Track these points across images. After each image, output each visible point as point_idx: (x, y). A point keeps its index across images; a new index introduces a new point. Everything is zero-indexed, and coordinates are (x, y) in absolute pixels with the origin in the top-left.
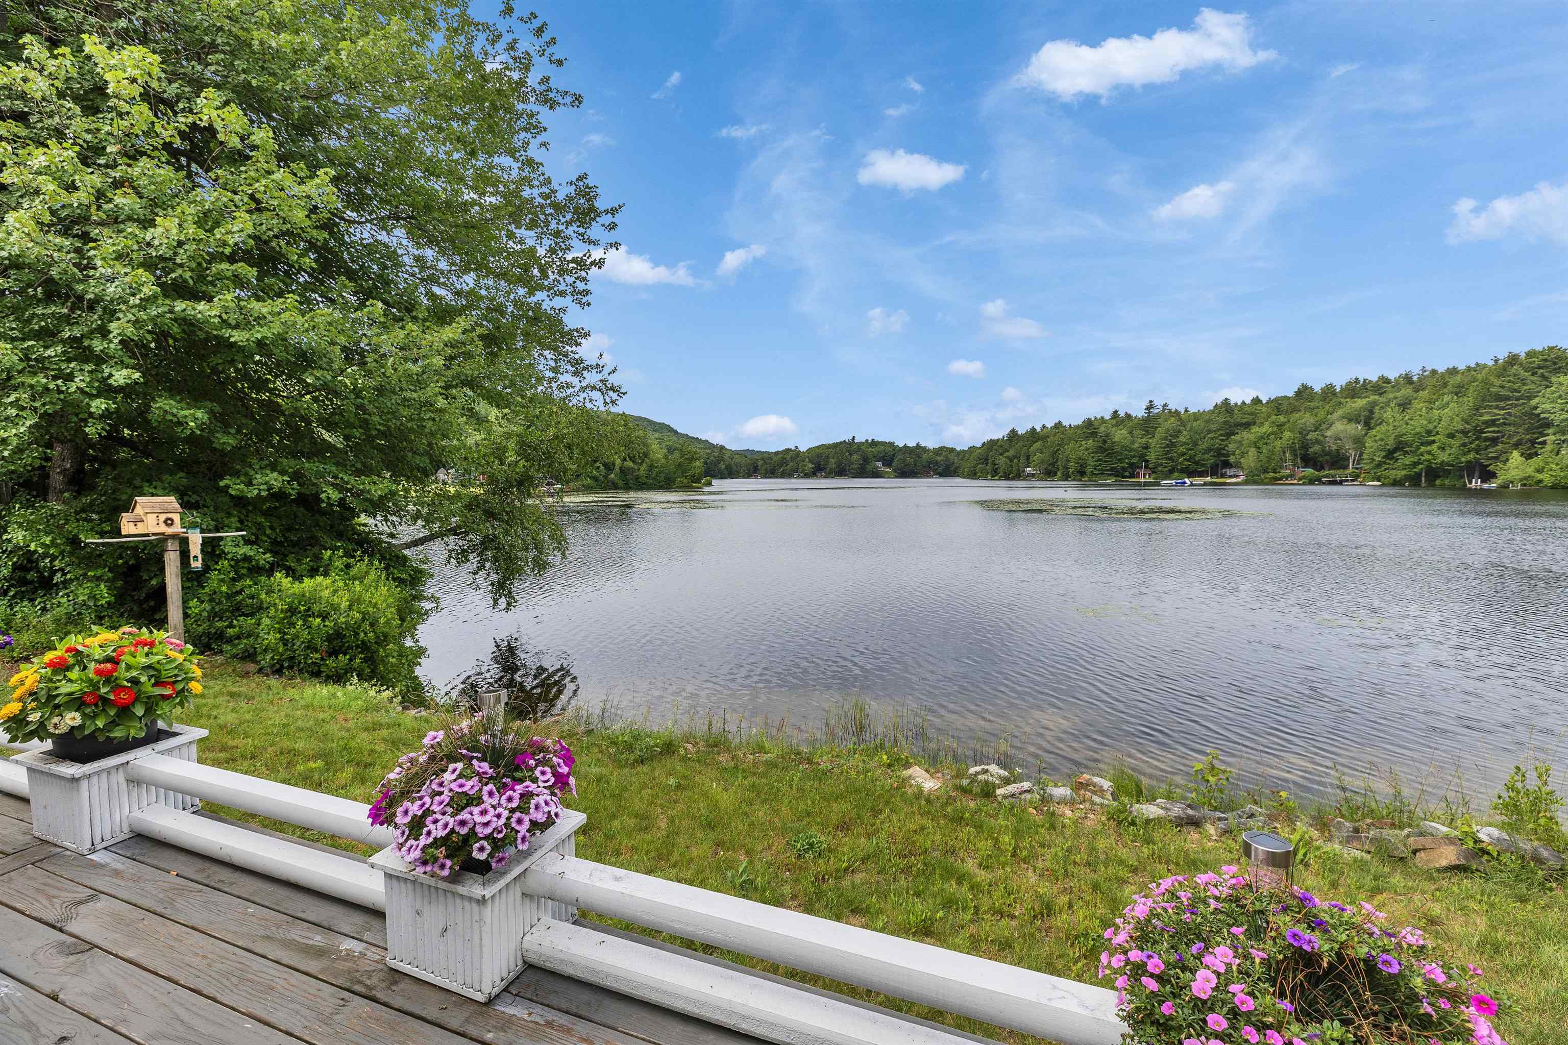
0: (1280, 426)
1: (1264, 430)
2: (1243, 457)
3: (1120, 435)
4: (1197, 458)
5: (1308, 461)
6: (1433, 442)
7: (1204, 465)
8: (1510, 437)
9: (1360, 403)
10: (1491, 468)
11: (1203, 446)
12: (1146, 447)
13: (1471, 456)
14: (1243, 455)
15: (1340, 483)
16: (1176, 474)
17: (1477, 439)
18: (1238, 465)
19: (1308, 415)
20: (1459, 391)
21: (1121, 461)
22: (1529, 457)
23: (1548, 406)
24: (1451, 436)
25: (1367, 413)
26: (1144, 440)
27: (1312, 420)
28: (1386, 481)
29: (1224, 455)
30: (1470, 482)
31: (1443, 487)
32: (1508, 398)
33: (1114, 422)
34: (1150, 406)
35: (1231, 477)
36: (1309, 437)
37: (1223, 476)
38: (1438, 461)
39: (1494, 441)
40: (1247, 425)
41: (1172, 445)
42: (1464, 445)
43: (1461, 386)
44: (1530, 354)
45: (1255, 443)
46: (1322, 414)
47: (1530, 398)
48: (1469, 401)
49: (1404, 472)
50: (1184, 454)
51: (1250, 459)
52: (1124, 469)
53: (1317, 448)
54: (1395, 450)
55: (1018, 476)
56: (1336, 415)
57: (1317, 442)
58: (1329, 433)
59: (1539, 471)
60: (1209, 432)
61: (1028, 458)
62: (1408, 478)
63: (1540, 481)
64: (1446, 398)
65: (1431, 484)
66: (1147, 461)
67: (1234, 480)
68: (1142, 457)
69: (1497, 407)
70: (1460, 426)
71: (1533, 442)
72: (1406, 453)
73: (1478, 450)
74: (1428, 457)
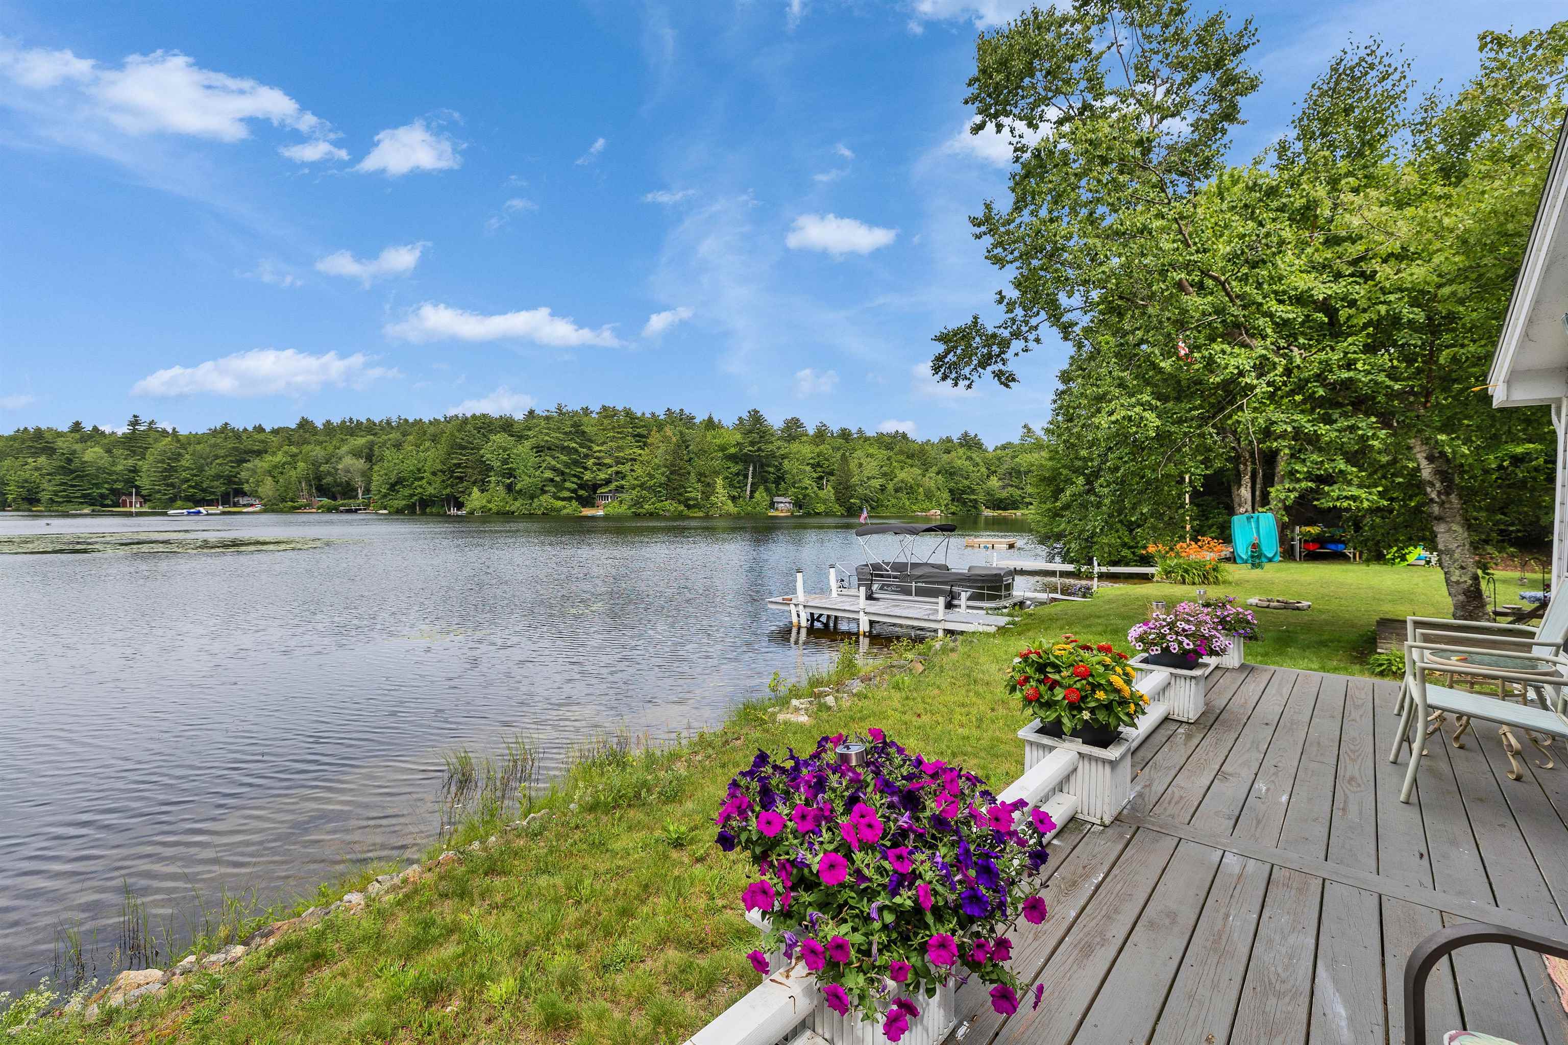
0: (294, 456)
1: (278, 460)
2: (258, 486)
3: (92, 454)
4: (204, 485)
5: (322, 490)
6: (423, 478)
7: (213, 493)
8: (471, 477)
9: (360, 441)
10: (461, 499)
11: (211, 471)
12: (135, 470)
13: (448, 490)
14: (258, 483)
15: (356, 511)
16: (179, 503)
17: (452, 477)
18: (254, 494)
19: (318, 448)
20: (435, 439)
21: (97, 485)
22: (482, 491)
23: (488, 456)
24: (434, 474)
25: (367, 450)
26: (130, 462)
27: (323, 453)
28: (392, 510)
29: (235, 483)
30: (449, 510)
31: (432, 514)
32: (464, 448)
33: (77, 436)
34: (135, 422)
35: (244, 506)
36: (321, 469)
37: (235, 505)
38: (427, 493)
39: (461, 479)
40: (259, 453)
41: (172, 469)
42: (443, 481)
43: (435, 436)
44: (474, 417)
45: (270, 472)
46: (330, 448)
47: (479, 449)
48: (443, 448)
49: (404, 502)
50: (188, 481)
51: (268, 488)
52: (102, 496)
53: (328, 480)
54: (396, 483)
56: (345, 449)
57: (329, 473)
58: (340, 466)
59: (489, 502)
60: (217, 457)
62: (407, 507)
63: (491, 509)
64: (427, 444)
65: (423, 513)
66: (137, 487)
67: (250, 509)
68: (130, 482)
69: (461, 454)
70: (440, 467)
71: (483, 481)
72: (404, 486)
73: (452, 486)
74: (420, 490)
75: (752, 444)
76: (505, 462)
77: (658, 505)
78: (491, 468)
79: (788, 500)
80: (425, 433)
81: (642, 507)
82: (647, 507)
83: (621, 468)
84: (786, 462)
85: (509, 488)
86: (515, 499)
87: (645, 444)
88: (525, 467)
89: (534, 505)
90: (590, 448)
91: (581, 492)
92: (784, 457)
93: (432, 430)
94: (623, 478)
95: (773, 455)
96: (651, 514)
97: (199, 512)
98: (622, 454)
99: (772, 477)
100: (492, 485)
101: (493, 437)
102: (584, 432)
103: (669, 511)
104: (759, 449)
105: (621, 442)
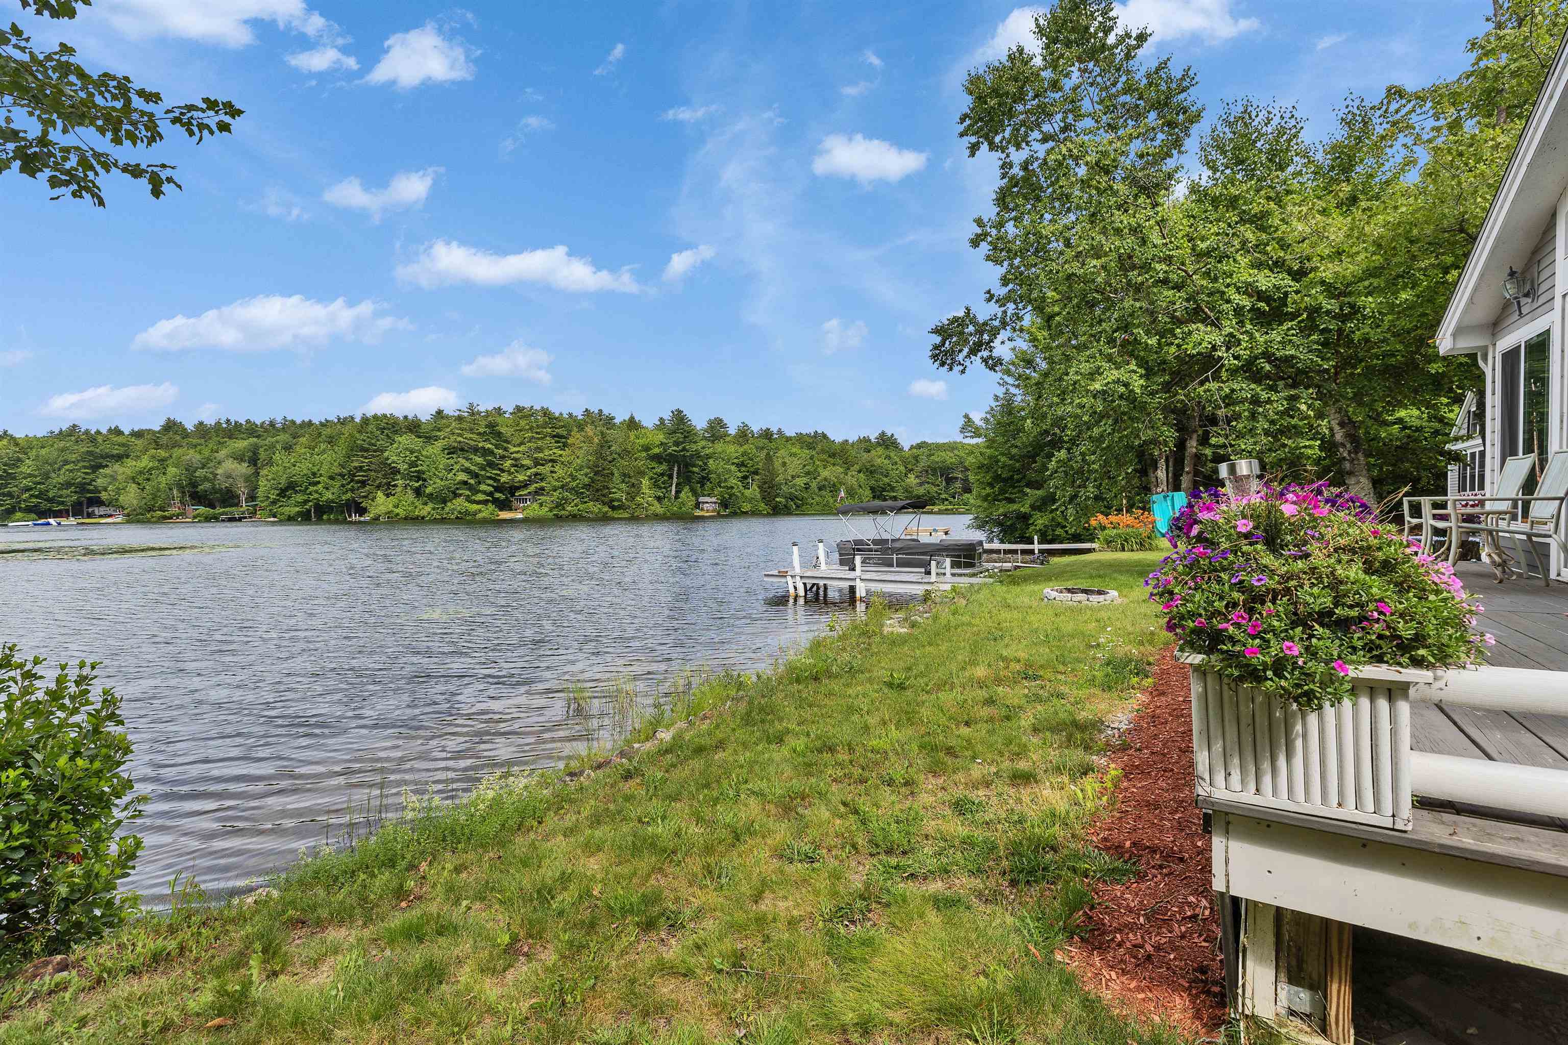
0: (162, 460)
1: (143, 465)
2: (119, 494)
4: (51, 494)
5: (199, 498)
6: (319, 482)
7: (63, 503)
8: (374, 480)
9: (241, 444)
10: (363, 505)
11: (59, 478)
13: (349, 495)
14: (118, 491)
15: (240, 519)
16: (19, 515)
17: (352, 481)
18: (112, 503)
19: (191, 451)
20: (331, 441)
22: (388, 496)
23: (395, 458)
24: (332, 478)
25: (250, 454)
27: (198, 457)
28: (282, 517)
29: (89, 491)
30: (350, 516)
31: (329, 522)
32: (367, 450)
35: (101, 516)
36: (197, 474)
37: (89, 516)
38: (324, 499)
39: (363, 483)
40: (119, 458)
42: (343, 486)
43: (331, 437)
44: (375, 417)
45: (133, 479)
46: (206, 452)
47: (382, 451)
48: (341, 449)
49: (297, 509)
50: (28, 489)
51: (131, 497)
53: (207, 485)
54: (287, 489)
56: (223, 453)
57: (206, 479)
58: (219, 471)
59: (396, 506)
60: (66, 462)
62: (299, 514)
63: (398, 514)
64: (323, 446)
65: (319, 520)
67: (109, 520)
69: (362, 456)
70: (338, 470)
71: (388, 484)
72: (296, 492)
73: (352, 490)
74: (316, 496)
75: (677, 444)
76: (413, 464)
77: (581, 507)
78: (396, 471)
79: (714, 500)
80: (320, 434)
81: (564, 509)
82: (569, 508)
83: (540, 469)
84: (711, 461)
85: (418, 492)
86: (426, 504)
87: (565, 445)
88: (436, 469)
89: (447, 509)
90: (506, 449)
91: (497, 495)
92: (708, 457)
93: (327, 431)
94: (542, 480)
95: (697, 455)
96: (574, 516)
97: (48, 524)
98: (541, 455)
99: (696, 477)
100: (399, 489)
101: (398, 438)
102: (500, 433)
103: (592, 512)
104: (684, 449)
105: (540, 443)
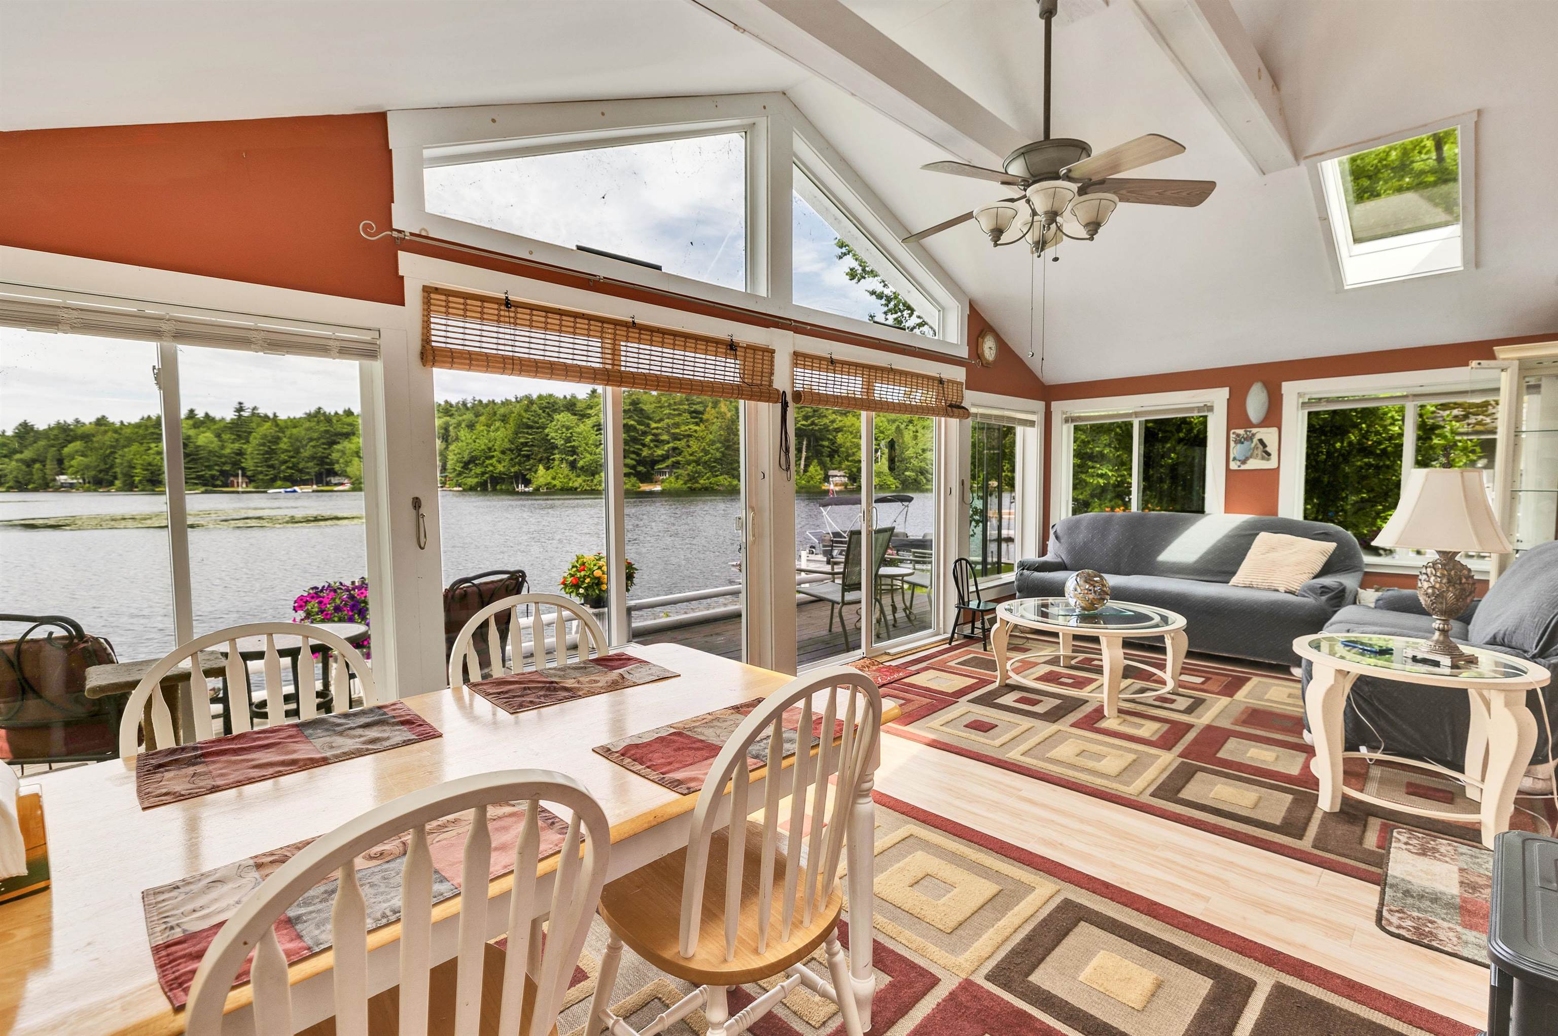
2: (347, 466)
3: (205, 438)
4: (301, 466)
6: (493, 457)
7: (308, 473)
8: (536, 455)
10: (528, 477)
11: (306, 453)
12: (240, 453)
13: (517, 468)
14: (347, 463)
16: (279, 483)
17: (519, 455)
18: (344, 474)
20: (504, 419)
21: (209, 468)
22: (547, 469)
24: (503, 452)
25: (444, 431)
26: (237, 446)
28: (466, 487)
29: (328, 464)
30: (518, 487)
31: (502, 491)
32: (531, 427)
33: (191, 422)
34: (240, 409)
35: (336, 485)
37: (328, 484)
38: (497, 471)
39: (528, 457)
40: (347, 435)
41: (272, 452)
42: (512, 459)
43: (504, 416)
44: (540, 397)
45: (357, 453)
47: (544, 428)
48: (511, 426)
49: (476, 480)
50: (285, 462)
51: (356, 468)
52: (213, 477)
54: (469, 462)
55: (46, 485)
59: (554, 478)
60: (311, 440)
61: (60, 462)
62: (480, 484)
63: (555, 486)
64: (498, 424)
65: (494, 490)
66: (243, 469)
67: (341, 488)
68: (236, 464)
69: (528, 433)
70: (508, 446)
71: (548, 459)
72: (476, 465)
73: (520, 464)
74: (491, 468)
75: (806, 418)
76: (568, 440)
77: (713, 480)
78: (554, 447)
79: (842, 473)
80: (495, 414)
81: (697, 482)
82: (702, 481)
83: (678, 444)
84: (840, 435)
85: (573, 465)
86: (578, 476)
87: (701, 420)
88: (587, 444)
89: (595, 481)
90: (648, 426)
91: (640, 468)
92: (838, 430)
93: (502, 411)
94: (680, 454)
95: (826, 428)
96: (706, 489)
97: (295, 491)
98: (677, 431)
99: (826, 451)
100: (557, 463)
101: (557, 417)
102: (642, 410)
103: (722, 485)
104: (813, 423)
105: (677, 419)
